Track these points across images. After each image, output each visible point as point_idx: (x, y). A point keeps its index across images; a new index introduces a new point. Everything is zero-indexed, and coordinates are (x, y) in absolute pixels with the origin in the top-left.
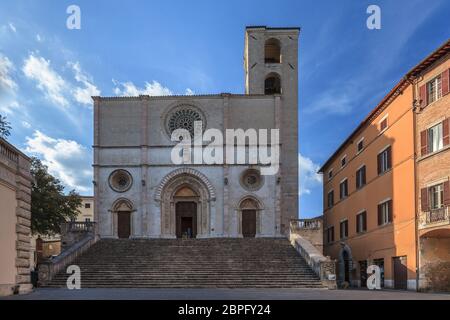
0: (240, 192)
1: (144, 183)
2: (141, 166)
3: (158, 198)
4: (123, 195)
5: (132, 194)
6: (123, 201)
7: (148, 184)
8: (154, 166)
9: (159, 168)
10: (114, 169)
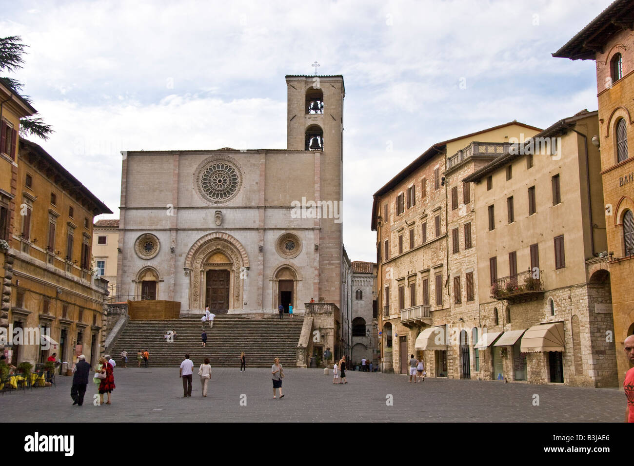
0: (276, 260)
1: (173, 250)
2: (170, 230)
3: (188, 266)
4: (149, 263)
5: (160, 262)
6: (148, 270)
7: (178, 251)
8: (184, 230)
9: (190, 232)
10: (140, 233)
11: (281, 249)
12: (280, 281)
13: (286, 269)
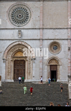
3: (5, 58)
8: (3, 40)
11: (51, 49)
12: (51, 66)
13: (53, 59)
